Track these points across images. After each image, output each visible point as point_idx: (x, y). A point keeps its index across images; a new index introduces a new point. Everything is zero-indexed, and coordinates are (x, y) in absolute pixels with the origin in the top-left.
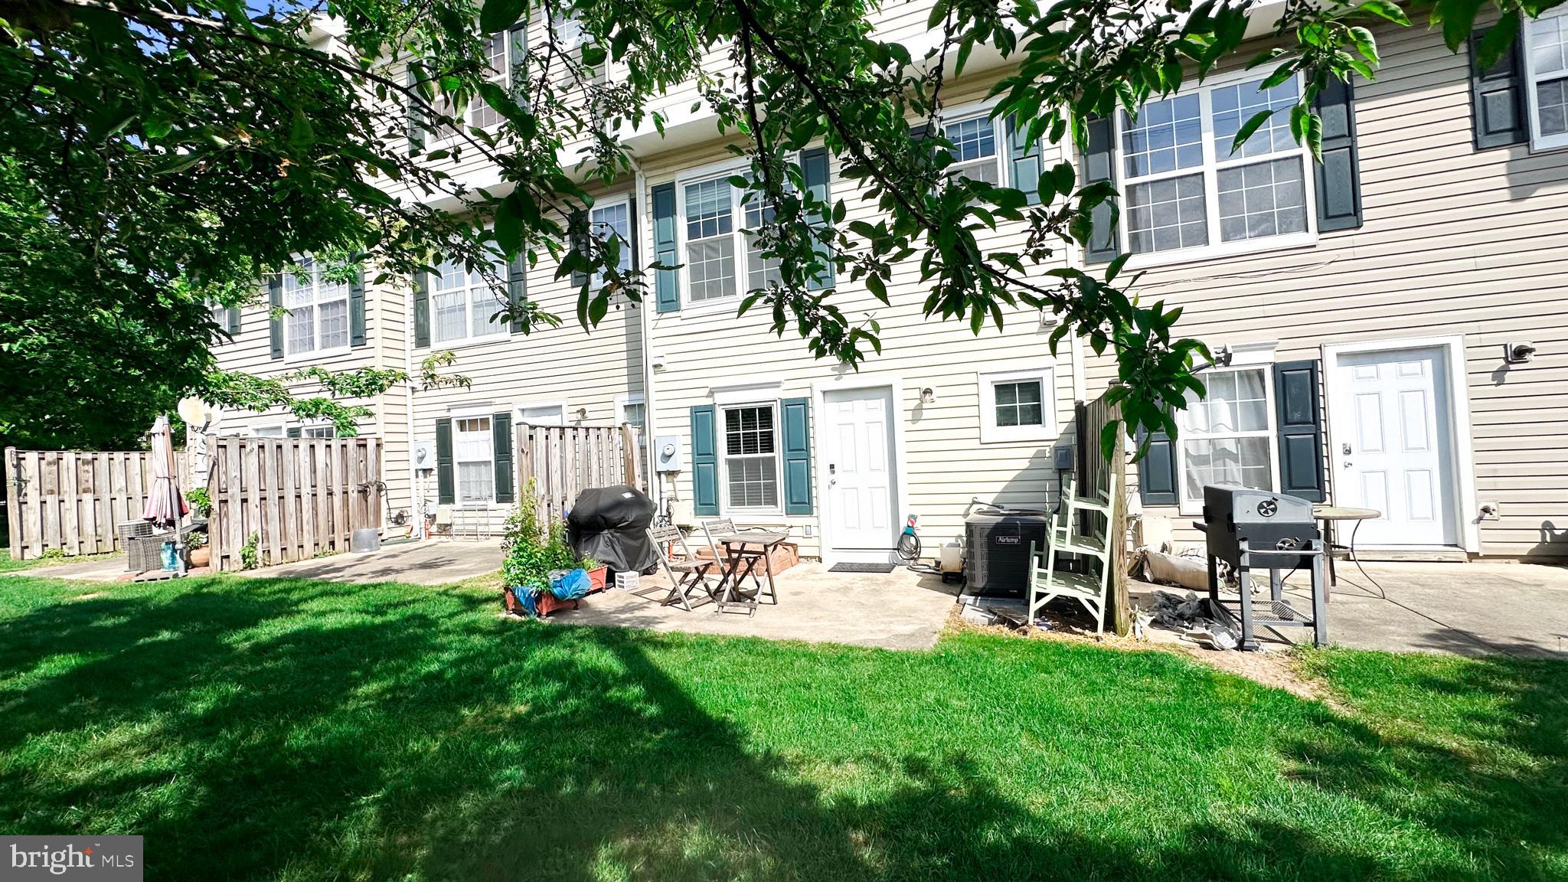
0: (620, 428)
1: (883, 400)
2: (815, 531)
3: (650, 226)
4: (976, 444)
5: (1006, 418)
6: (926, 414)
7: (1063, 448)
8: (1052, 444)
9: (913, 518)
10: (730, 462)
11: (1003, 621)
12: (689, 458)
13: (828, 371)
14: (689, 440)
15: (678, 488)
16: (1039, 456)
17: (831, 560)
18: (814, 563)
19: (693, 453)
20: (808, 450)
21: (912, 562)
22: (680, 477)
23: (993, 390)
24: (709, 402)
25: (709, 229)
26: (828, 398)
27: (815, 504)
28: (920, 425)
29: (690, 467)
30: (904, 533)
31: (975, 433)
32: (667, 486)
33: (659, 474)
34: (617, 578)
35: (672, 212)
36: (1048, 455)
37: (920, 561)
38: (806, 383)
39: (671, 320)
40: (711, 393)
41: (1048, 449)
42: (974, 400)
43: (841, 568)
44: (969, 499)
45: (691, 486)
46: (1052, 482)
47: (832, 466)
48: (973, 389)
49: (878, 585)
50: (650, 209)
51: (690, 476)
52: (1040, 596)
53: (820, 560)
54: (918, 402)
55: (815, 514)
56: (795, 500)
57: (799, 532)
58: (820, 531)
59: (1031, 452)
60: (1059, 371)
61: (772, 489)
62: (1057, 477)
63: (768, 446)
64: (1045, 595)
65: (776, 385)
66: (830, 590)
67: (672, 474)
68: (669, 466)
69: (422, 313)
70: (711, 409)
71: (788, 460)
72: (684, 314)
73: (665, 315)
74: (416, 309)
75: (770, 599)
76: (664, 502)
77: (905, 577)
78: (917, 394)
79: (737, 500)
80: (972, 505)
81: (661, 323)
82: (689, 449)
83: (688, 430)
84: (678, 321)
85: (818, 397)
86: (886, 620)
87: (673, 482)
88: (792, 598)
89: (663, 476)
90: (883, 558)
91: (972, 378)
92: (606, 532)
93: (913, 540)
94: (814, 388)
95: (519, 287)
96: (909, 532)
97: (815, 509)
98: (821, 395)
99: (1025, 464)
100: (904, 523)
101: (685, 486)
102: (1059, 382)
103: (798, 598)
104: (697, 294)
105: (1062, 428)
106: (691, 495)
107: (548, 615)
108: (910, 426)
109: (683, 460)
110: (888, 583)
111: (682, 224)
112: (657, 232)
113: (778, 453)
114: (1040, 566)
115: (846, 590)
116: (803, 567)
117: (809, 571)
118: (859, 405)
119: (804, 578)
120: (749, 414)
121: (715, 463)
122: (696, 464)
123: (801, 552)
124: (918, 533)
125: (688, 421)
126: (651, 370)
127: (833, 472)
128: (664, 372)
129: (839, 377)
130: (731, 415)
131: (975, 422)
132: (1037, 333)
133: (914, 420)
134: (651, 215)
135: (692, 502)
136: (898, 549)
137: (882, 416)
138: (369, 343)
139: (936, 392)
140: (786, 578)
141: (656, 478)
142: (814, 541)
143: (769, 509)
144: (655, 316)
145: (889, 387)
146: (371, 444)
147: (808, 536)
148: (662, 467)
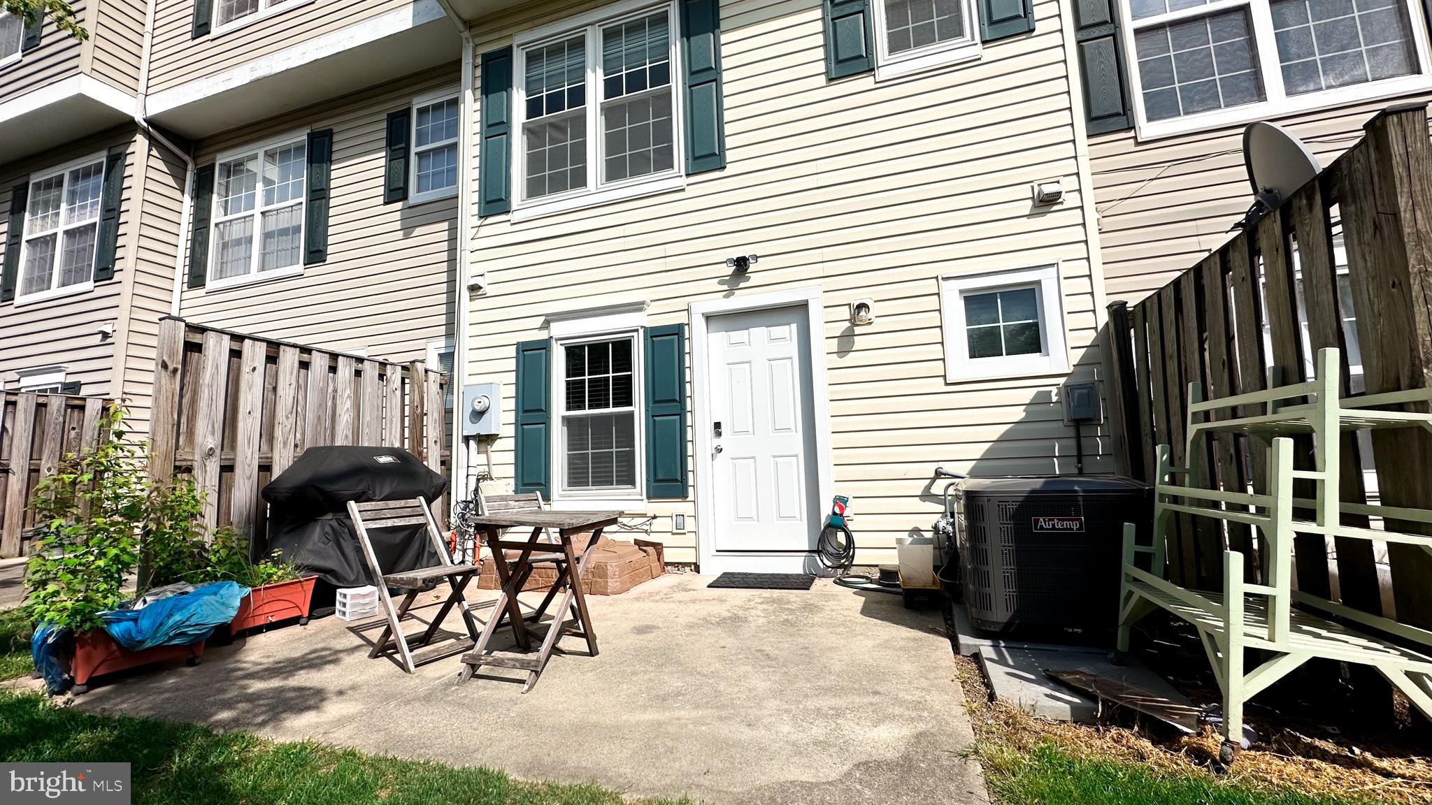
0: (404, 368)
1: (794, 326)
2: (690, 524)
3: (478, 106)
4: (938, 385)
5: (983, 345)
6: (859, 342)
7: (1080, 386)
8: (1062, 381)
9: (841, 501)
10: (567, 421)
11: (1121, 717)
12: (511, 417)
13: (714, 285)
14: (512, 391)
15: (493, 461)
16: (1041, 400)
17: (714, 568)
18: (688, 574)
19: (517, 410)
20: (681, 401)
21: (840, 571)
22: (498, 445)
23: (961, 304)
24: (543, 335)
25: (555, 103)
26: (713, 325)
27: (691, 482)
28: (851, 359)
29: (511, 430)
30: (829, 526)
31: (937, 368)
32: (477, 459)
33: (467, 439)
34: (338, 597)
35: (507, 85)
36: (1054, 399)
37: (853, 571)
38: (681, 303)
39: (498, 227)
40: (546, 325)
41: (1054, 390)
42: (934, 319)
43: (728, 581)
44: (930, 471)
45: (511, 457)
46: (1065, 442)
47: (717, 425)
48: (932, 302)
49: (792, 611)
50: (478, 83)
51: (510, 444)
52: (1254, 658)
53: (697, 569)
54: (847, 324)
55: (691, 497)
56: (660, 477)
57: (666, 524)
58: (697, 525)
59: (1027, 396)
60: (1066, 269)
61: (629, 459)
62: (1072, 433)
63: (625, 396)
64: (1271, 656)
65: (637, 307)
66: (706, 622)
67: (486, 440)
68: (482, 428)
69: (200, 245)
70: (545, 346)
71: (651, 416)
72: (514, 217)
73: (490, 220)
74: (194, 241)
75: (581, 644)
76: (473, 481)
77: (834, 597)
78: (845, 313)
79: (577, 478)
80: (933, 480)
81: (484, 231)
82: (512, 404)
83: (512, 377)
84: (506, 227)
85: (699, 324)
86: (825, 703)
87: (486, 452)
88: (634, 639)
89: (472, 443)
90: (794, 566)
91: (931, 286)
92: (329, 516)
93: (841, 537)
94: (693, 311)
95: (320, 207)
96: (837, 523)
97: (691, 490)
98: (703, 321)
99: (1019, 414)
100: (826, 509)
101: (503, 457)
102: (1067, 287)
103: (644, 640)
104: (535, 189)
105: (1076, 356)
106: (511, 471)
107: (92, 683)
108: (836, 361)
109: (502, 420)
110: (809, 608)
111: (519, 99)
112: (486, 112)
113: (639, 408)
114: (1249, 578)
115: (734, 622)
116: (669, 580)
117: (678, 586)
118: (759, 334)
119: (666, 598)
120: (598, 350)
121: (547, 423)
122: (520, 424)
123: (669, 556)
124: (851, 526)
125: (512, 364)
126: (465, 295)
127: (719, 434)
128: (484, 296)
129: (730, 293)
130: (574, 353)
131: (936, 351)
132: (1028, 216)
133: (842, 352)
134: (478, 92)
135: (512, 481)
136: (818, 552)
137: (793, 349)
138: (117, 277)
139: (875, 309)
140: (637, 599)
141: (463, 446)
142: (690, 539)
143: (623, 491)
144: (476, 221)
145: (803, 307)
146: (93, 407)
147: (679, 530)
148: (472, 430)
